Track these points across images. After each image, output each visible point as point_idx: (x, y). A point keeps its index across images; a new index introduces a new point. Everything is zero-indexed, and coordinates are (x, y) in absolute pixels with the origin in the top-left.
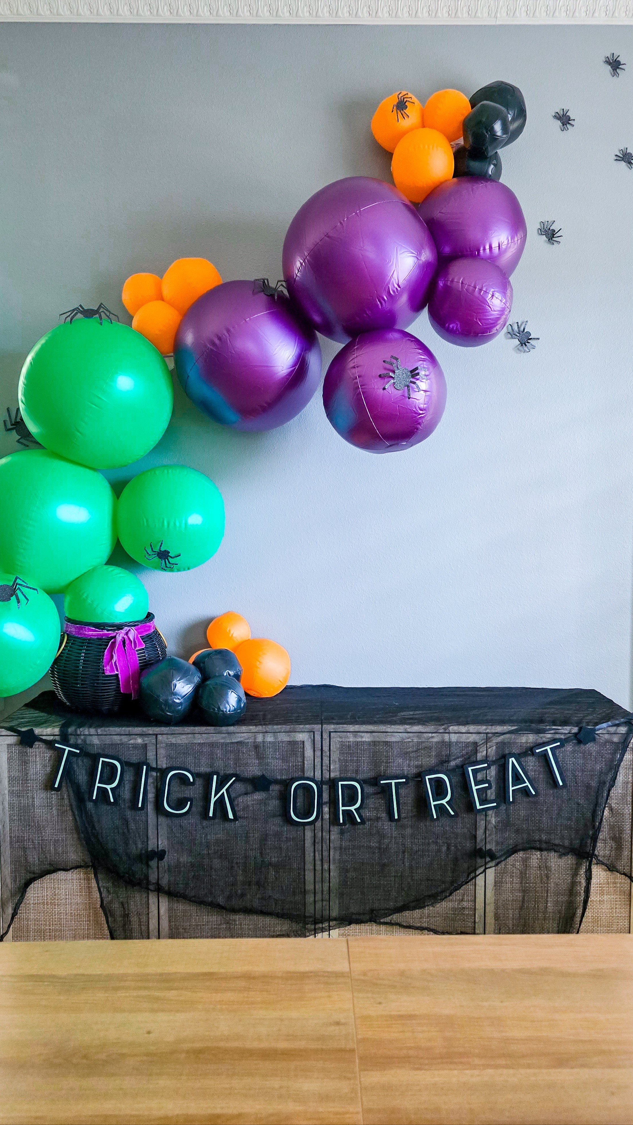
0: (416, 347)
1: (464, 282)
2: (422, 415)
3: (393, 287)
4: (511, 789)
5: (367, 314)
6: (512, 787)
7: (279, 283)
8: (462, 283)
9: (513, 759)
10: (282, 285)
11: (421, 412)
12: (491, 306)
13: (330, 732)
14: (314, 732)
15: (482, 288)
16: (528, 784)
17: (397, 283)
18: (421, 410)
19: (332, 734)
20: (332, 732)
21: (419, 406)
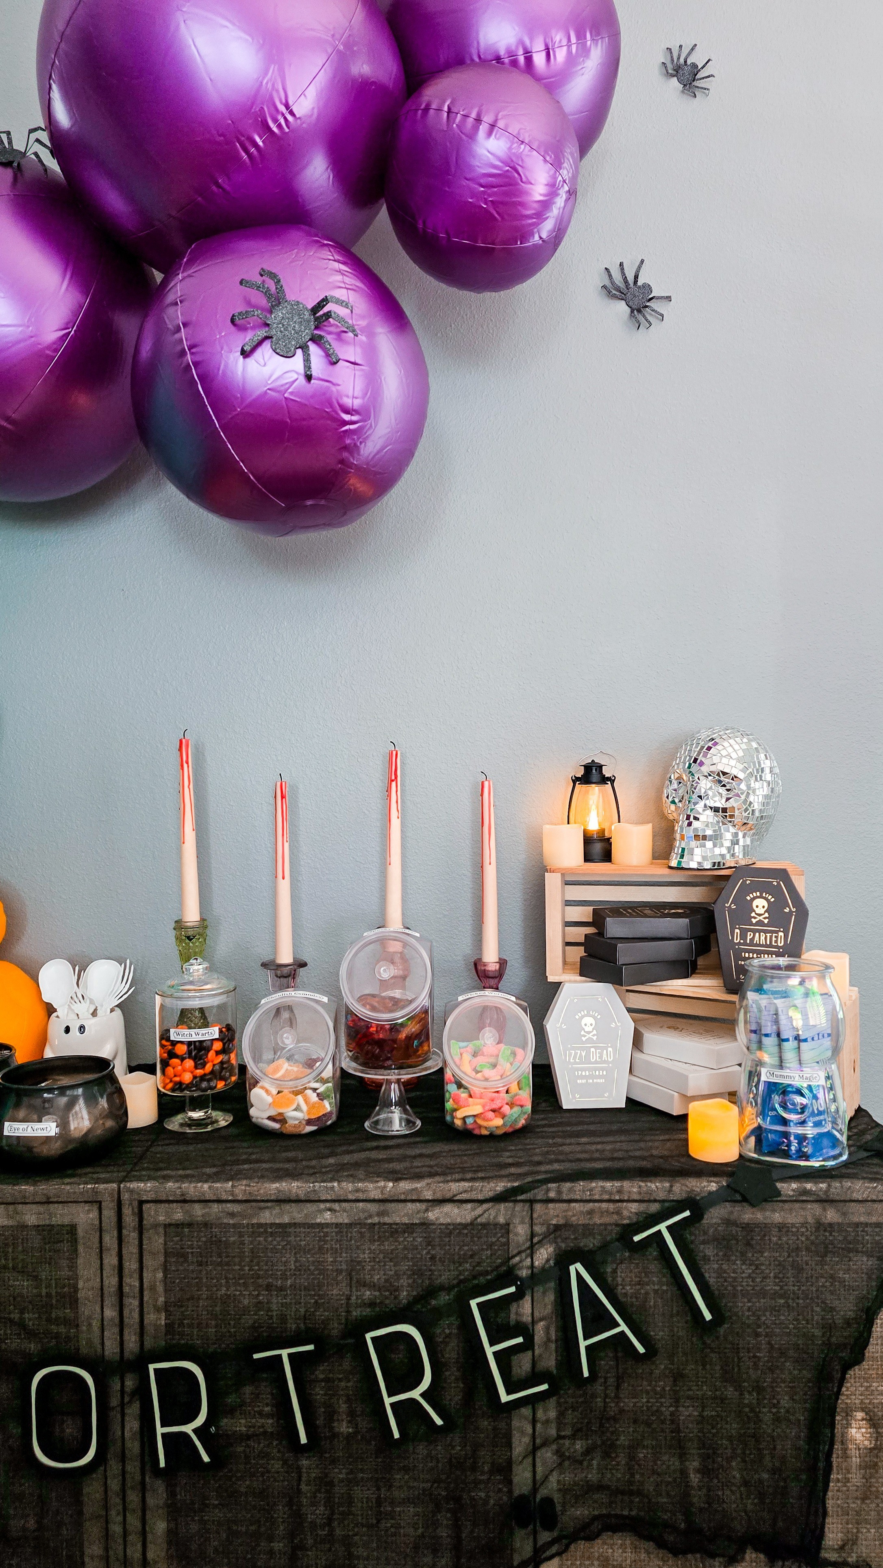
0: (331, 258)
1: (454, 110)
2: (352, 427)
3: (272, 109)
4: (583, 1344)
5: (219, 186)
6: (585, 1339)
7: (34, 136)
8: (449, 111)
9: (579, 1266)
10: (38, 140)
11: (347, 417)
12: (520, 169)
13: (141, 1203)
14: (100, 1202)
15: (496, 121)
16: (623, 1327)
17: (284, 101)
18: (347, 412)
19: (145, 1207)
20: (148, 1202)
21: (341, 402)
